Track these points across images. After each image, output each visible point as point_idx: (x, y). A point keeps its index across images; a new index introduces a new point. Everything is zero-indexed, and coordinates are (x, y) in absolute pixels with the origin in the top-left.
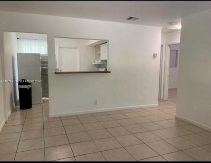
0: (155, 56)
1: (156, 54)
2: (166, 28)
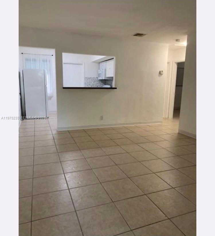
0: (161, 73)
1: (162, 71)
2: (174, 45)
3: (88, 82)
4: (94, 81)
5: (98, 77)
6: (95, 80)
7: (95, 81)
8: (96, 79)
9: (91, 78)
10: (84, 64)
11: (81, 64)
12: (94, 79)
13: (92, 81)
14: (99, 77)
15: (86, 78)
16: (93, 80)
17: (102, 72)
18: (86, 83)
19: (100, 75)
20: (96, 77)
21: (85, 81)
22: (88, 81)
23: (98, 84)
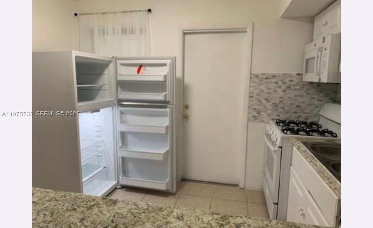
3: (262, 91)
4: (284, 87)
5: (304, 72)
6: (289, 83)
7: (289, 87)
8: (296, 80)
9: (274, 76)
10: (249, 30)
11: (242, 31)
12: (287, 80)
13: (280, 87)
14: (307, 71)
15: (257, 76)
16: (280, 83)
17: (321, 50)
18: (254, 95)
19: (310, 62)
20: (294, 73)
21: (250, 86)
22: (262, 87)
23: (302, 96)
